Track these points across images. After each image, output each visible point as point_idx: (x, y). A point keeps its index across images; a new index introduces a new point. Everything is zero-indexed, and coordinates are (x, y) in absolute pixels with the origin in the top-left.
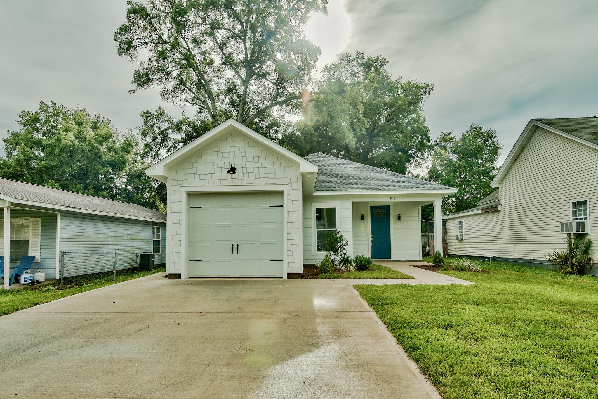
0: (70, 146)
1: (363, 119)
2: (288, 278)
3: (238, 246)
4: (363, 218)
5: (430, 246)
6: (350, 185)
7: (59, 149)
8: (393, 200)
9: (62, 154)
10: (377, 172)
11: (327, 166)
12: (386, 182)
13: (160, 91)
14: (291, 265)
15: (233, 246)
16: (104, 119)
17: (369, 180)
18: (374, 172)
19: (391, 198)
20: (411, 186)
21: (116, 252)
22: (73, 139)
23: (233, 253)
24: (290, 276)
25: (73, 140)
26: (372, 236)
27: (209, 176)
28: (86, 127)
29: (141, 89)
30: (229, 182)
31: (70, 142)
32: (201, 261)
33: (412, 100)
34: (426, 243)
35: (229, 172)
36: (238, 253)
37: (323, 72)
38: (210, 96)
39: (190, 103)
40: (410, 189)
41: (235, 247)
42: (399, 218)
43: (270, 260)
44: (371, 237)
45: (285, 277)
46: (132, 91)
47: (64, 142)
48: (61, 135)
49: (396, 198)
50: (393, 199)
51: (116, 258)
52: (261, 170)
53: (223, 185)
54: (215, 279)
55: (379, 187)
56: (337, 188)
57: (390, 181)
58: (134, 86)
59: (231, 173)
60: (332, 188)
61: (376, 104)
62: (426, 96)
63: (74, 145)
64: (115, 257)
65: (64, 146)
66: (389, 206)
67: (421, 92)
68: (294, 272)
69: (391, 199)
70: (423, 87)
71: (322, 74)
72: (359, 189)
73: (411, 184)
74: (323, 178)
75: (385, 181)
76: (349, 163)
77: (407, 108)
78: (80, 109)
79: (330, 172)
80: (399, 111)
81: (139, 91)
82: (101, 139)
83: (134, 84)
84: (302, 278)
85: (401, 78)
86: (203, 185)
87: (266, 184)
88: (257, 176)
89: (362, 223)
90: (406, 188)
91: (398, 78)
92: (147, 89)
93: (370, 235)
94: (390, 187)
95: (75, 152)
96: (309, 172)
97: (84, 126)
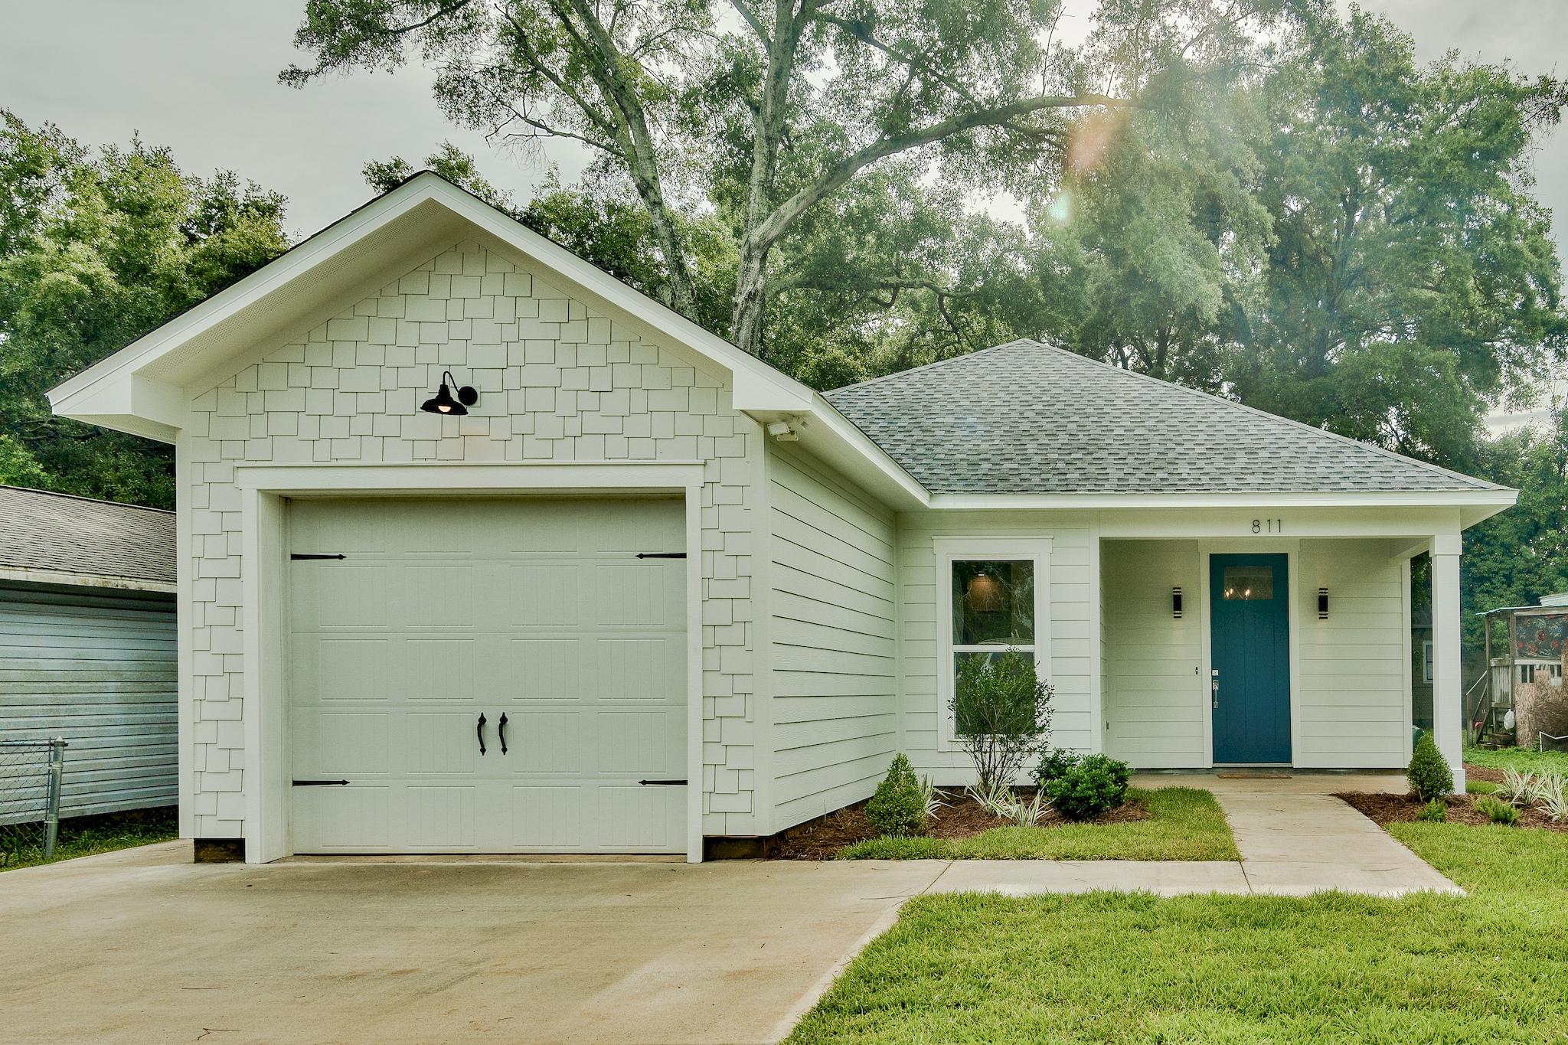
0: (80, 297)
1: (1258, 213)
2: (708, 856)
3: (504, 720)
4: (1177, 603)
5: (1518, 707)
6: (1092, 469)
7: (33, 310)
8: (1264, 532)
9: (44, 331)
10: (1228, 418)
11: (1038, 391)
12: (1242, 459)
13: (433, 79)
14: (718, 803)
15: (482, 720)
16: (255, 194)
17: (1180, 449)
18: (1213, 418)
19: (1256, 524)
20: (1335, 478)
21: (60, 739)
22: (99, 268)
23: (483, 750)
24: (716, 848)
25: (91, 271)
26: (1216, 673)
27: (362, 424)
28: (162, 224)
29: (343, 66)
30: (450, 450)
31: (74, 280)
32: (344, 783)
33: (1482, 140)
34: (1507, 694)
35: (430, 406)
36: (504, 750)
37: (1099, 19)
38: (625, 104)
39: (549, 131)
40: (1326, 489)
41: (493, 724)
42: (1323, 604)
43: (644, 783)
44: (1213, 677)
45: (696, 853)
46: (294, 75)
47: (49, 279)
48: (42, 250)
49: (1275, 526)
50: (1264, 527)
51: (56, 766)
52: (588, 401)
53: (423, 463)
54: (399, 862)
55: (1205, 479)
56: (1036, 480)
57: (1264, 454)
58: (308, 58)
59: (442, 413)
60: (1015, 480)
61: (1339, 153)
62: (1545, 128)
63: (96, 293)
64: (56, 758)
65: (51, 298)
66: (1286, 556)
67: (1528, 111)
68: (732, 832)
69: (1256, 529)
70: (1530, 93)
71: (1095, 26)
72: (1121, 488)
73: (1338, 468)
74: (996, 442)
75: (1240, 454)
76: (1132, 383)
77: (1460, 172)
78: (147, 152)
79: (1038, 418)
80: (1433, 185)
81: (333, 74)
82: (223, 272)
83: (305, 45)
84: (770, 858)
85: (1454, 55)
86: (334, 463)
87: (612, 461)
88: (573, 426)
89: (1177, 623)
90: (1312, 487)
91: (1445, 56)
92: (380, 71)
93: (1207, 671)
94: (1249, 479)
95: (109, 324)
96: (782, 413)
97: (150, 217)
